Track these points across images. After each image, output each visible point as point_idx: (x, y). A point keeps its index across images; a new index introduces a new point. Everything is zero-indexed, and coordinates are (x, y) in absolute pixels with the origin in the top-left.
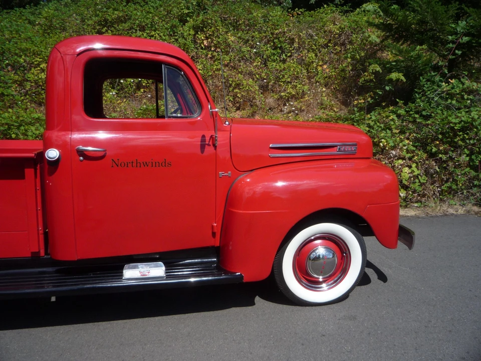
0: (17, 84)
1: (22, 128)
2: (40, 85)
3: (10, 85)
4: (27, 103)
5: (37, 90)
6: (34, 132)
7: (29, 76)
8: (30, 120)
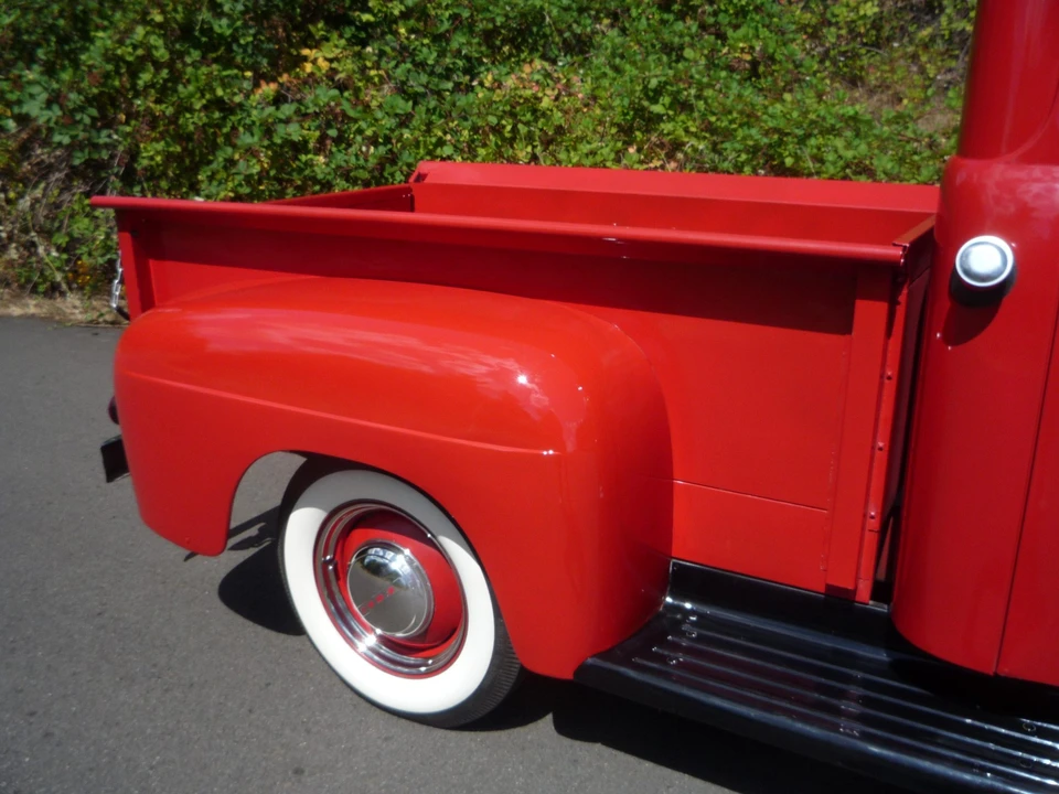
0: (806, 33)
1: (813, 141)
2: (860, 35)
3: (791, 36)
4: (823, 79)
5: (851, 46)
6: (842, 152)
7: (837, 11)
8: (833, 121)
